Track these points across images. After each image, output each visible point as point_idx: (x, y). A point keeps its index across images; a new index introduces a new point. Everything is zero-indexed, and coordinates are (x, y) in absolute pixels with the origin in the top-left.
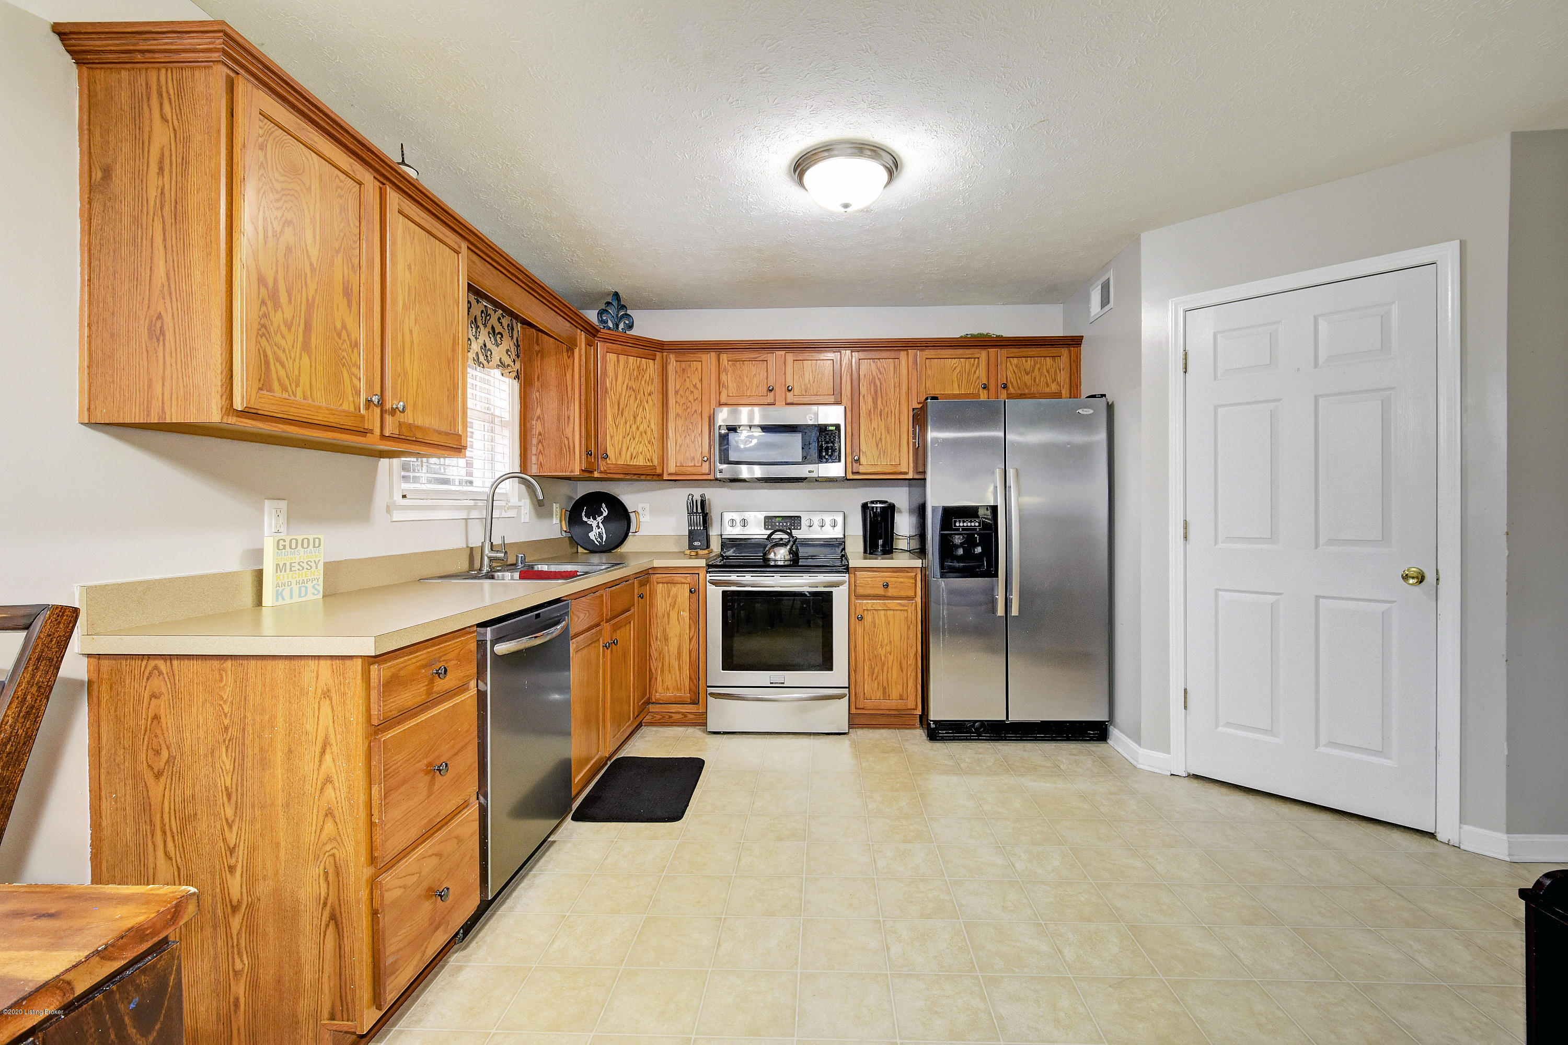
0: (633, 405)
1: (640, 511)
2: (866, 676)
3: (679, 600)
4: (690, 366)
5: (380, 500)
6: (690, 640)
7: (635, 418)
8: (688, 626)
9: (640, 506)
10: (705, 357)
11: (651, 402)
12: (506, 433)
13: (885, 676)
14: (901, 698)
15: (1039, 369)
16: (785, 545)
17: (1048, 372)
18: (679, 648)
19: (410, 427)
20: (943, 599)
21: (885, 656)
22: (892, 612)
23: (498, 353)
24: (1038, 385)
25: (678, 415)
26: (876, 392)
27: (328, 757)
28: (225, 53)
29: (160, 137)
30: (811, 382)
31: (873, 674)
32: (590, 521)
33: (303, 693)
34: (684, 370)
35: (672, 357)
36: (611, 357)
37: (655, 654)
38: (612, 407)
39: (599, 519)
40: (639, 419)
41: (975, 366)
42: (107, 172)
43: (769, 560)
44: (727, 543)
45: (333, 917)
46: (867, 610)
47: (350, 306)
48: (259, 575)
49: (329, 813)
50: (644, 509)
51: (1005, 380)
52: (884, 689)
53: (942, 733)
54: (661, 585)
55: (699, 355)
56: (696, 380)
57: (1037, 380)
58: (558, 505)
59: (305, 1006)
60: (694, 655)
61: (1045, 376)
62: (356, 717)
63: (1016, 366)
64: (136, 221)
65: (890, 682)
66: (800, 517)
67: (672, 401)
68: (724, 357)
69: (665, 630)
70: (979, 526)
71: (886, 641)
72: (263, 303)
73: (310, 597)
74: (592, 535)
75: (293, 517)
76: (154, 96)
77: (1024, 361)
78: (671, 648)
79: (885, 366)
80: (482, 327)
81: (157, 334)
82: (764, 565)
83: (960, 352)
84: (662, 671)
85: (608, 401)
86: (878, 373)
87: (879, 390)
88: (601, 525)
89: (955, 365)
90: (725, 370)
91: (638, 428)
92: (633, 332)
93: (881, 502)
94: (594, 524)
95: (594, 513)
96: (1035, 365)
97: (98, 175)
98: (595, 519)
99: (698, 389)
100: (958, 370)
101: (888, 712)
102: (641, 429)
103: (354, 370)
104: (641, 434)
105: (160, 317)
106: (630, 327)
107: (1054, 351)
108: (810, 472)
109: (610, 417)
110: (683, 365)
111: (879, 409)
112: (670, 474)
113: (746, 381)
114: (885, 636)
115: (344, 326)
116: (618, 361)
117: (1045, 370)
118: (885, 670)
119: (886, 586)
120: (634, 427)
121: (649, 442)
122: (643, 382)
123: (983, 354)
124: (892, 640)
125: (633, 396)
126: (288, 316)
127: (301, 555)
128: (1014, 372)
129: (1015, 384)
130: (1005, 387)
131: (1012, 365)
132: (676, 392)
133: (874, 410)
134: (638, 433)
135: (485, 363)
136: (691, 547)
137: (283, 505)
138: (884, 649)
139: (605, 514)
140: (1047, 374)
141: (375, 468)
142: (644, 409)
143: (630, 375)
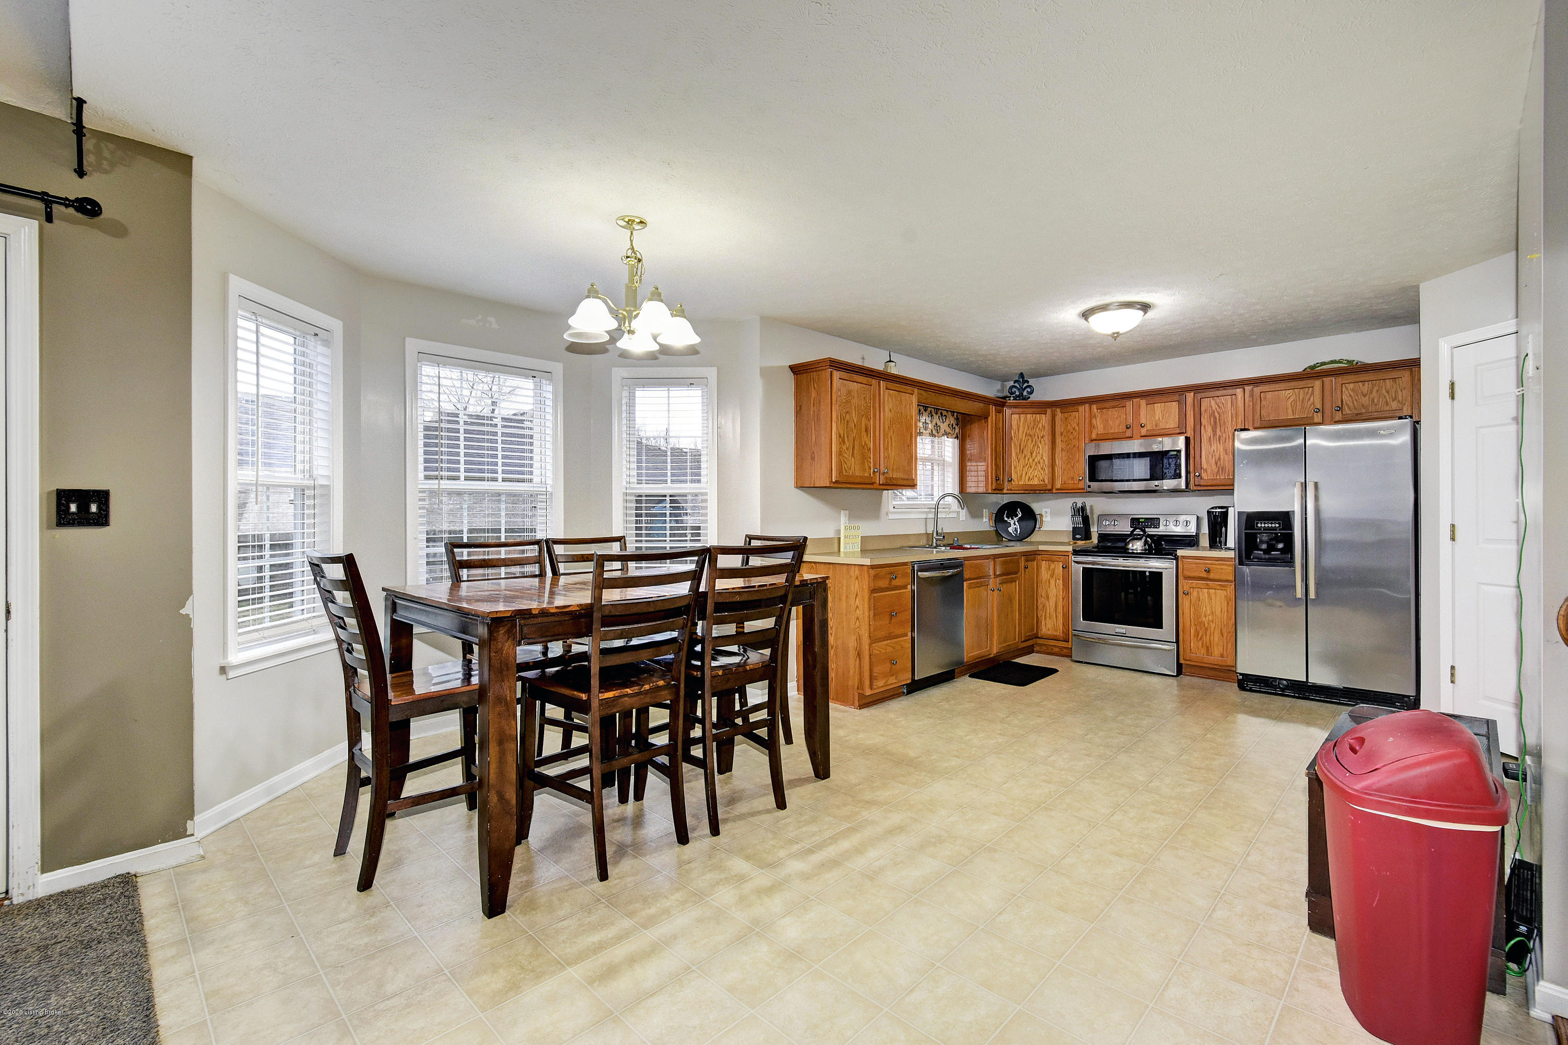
0: (1030, 445)
1: (1044, 514)
2: (1192, 637)
3: (1056, 572)
4: (1070, 415)
5: (883, 511)
6: (1063, 599)
7: (1031, 453)
8: (1061, 590)
9: (1044, 510)
10: (1081, 408)
11: (1043, 442)
12: (950, 469)
13: (1208, 638)
14: (1222, 656)
15: (1377, 391)
16: (1140, 539)
17: (1388, 392)
18: (1056, 604)
19: (890, 479)
20: (1247, 581)
21: (1208, 624)
22: (1214, 590)
23: (944, 427)
24: (1376, 405)
25: (1062, 449)
26: (1215, 422)
27: (857, 599)
28: (830, 366)
29: (814, 394)
30: (1161, 419)
31: (1198, 635)
32: (1010, 520)
33: (851, 577)
34: (1066, 418)
35: (1058, 410)
36: (1015, 417)
37: (1040, 607)
38: (1016, 448)
39: (1015, 519)
40: (1034, 454)
41: (1309, 395)
42: (801, 407)
43: (1128, 549)
44: (1103, 537)
45: (858, 654)
46: (1193, 588)
47: (867, 435)
48: (839, 539)
49: (858, 619)
50: (1046, 512)
51: (1340, 403)
52: (1207, 648)
53: (1250, 685)
54: (1044, 562)
55: (1076, 407)
56: (1074, 425)
57: (1375, 401)
58: (987, 510)
59: (850, 683)
60: (1065, 609)
61: (1385, 396)
62: (866, 587)
63: (1353, 390)
64: (808, 422)
65: (1212, 643)
66: (1159, 519)
67: (1058, 440)
68: (1094, 407)
69: (1047, 591)
70: (1280, 526)
71: (1208, 612)
72: (840, 444)
73: (856, 550)
74: (1010, 530)
75: (851, 517)
76: (812, 381)
77: (1361, 386)
78: (1051, 603)
79: (1223, 402)
80: (934, 415)
81: (813, 458)
82: (1124, 552)
83: (1293, 384)
84: (1045, 618)
85: (1013, 445)
86: (1218, 408)
87: (1218, 421)
88: (1016, 523)
89: (1289, 395)
90: (1095, 416)
91: (1034, 460)
92: (1033, 398)
93: (1220, 508)
94: (1012, 522)
95: (1012, 514)
96: (1373, 388)
97: (798, 408)
98: (1012, 519)
99: (1076, 431)
100: (1292, 399)
101: (1211, 666)
102: (1036, 460)
103: (869, 460)
104: (1036, 464)
105: (814, 452)
106: (1031, 392)
107: (1395, 374)
108: (1156, 486)
109: (1014, 455)
110: (1066, 415)
111: (1218, 436)
112: (1057, 489)
113: (1111, 422)
114: (1208, 609)
115: (865, 444)
116: (1020, 418)
117: (1384, 391)
118: (1208, 635)
119: (1208, 571)
120: (1031, 460)
121: (1042, 469)
122: (1038, 430)
123: (1317, 384)
124: (1213, 611)
125: (1030, 440)
126: (847, 445)
127: (853, 532)
128: (1350, 396)
129: (1351, 405)
130: (1340, 409)
131: (1347, 390)
132: (1062, 434)
133: (1214, 437)
134: (1034, 463)
135: (936, 434)
136: (1074, 538)
137: (847, 512)
138: (1207, 618)
139: (1020, 516)
140: (1386, 394)
141: (881, 496)
142: (1038, 447)
143: (1028, 426)
